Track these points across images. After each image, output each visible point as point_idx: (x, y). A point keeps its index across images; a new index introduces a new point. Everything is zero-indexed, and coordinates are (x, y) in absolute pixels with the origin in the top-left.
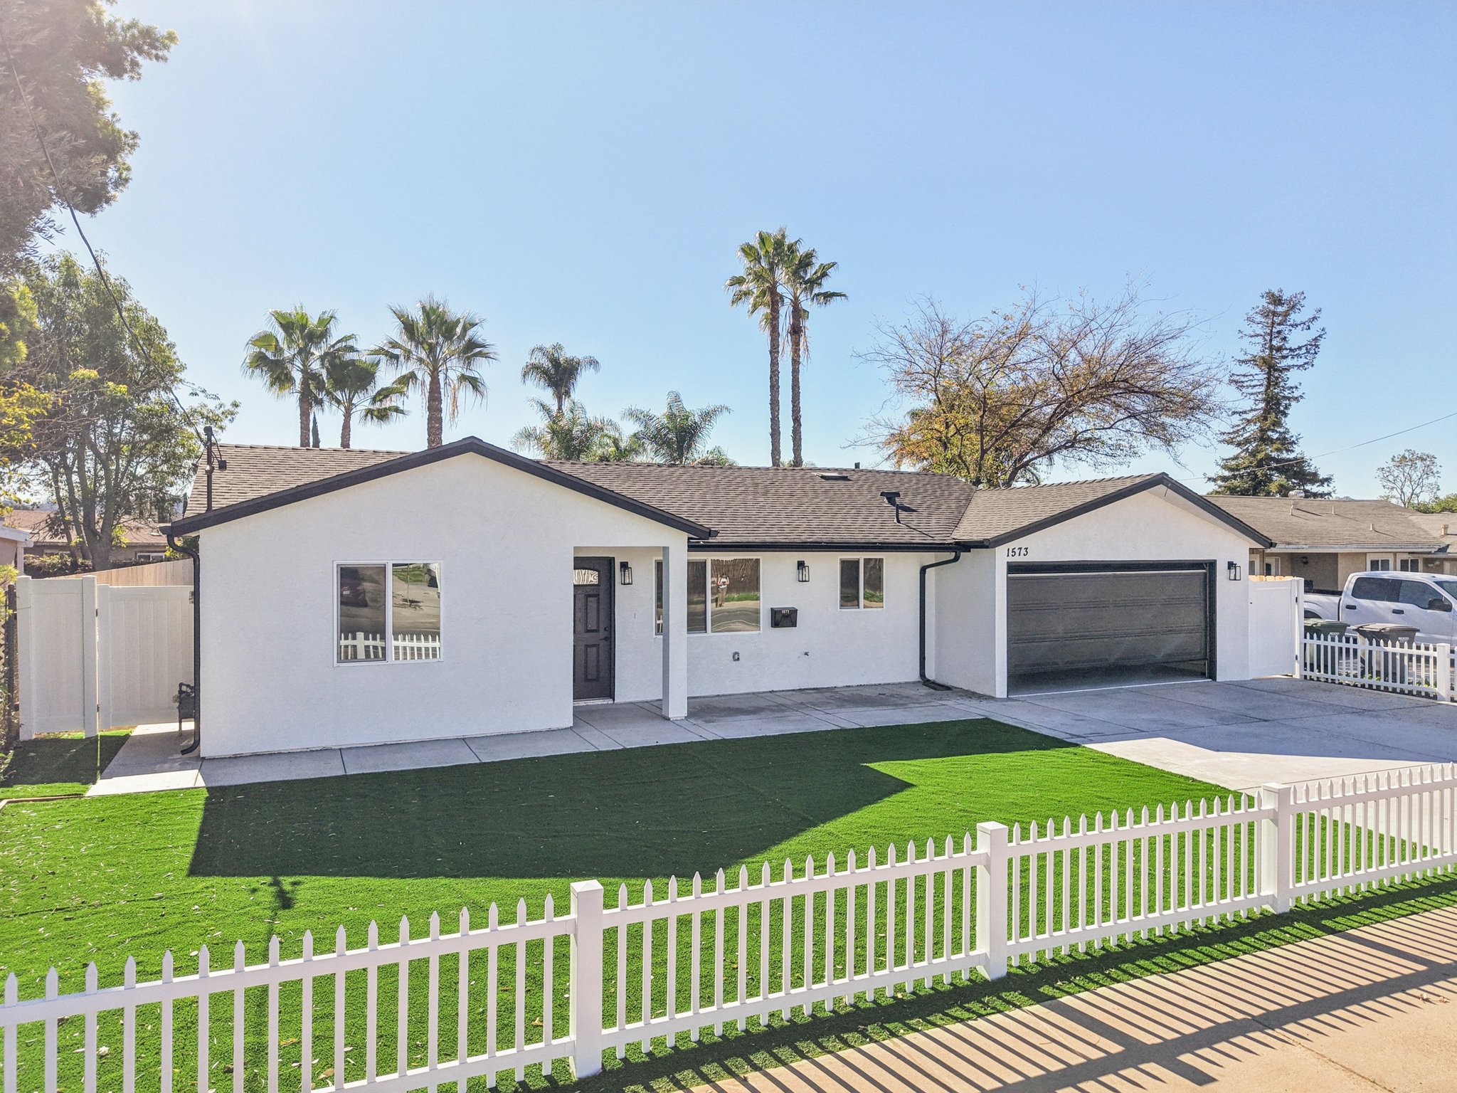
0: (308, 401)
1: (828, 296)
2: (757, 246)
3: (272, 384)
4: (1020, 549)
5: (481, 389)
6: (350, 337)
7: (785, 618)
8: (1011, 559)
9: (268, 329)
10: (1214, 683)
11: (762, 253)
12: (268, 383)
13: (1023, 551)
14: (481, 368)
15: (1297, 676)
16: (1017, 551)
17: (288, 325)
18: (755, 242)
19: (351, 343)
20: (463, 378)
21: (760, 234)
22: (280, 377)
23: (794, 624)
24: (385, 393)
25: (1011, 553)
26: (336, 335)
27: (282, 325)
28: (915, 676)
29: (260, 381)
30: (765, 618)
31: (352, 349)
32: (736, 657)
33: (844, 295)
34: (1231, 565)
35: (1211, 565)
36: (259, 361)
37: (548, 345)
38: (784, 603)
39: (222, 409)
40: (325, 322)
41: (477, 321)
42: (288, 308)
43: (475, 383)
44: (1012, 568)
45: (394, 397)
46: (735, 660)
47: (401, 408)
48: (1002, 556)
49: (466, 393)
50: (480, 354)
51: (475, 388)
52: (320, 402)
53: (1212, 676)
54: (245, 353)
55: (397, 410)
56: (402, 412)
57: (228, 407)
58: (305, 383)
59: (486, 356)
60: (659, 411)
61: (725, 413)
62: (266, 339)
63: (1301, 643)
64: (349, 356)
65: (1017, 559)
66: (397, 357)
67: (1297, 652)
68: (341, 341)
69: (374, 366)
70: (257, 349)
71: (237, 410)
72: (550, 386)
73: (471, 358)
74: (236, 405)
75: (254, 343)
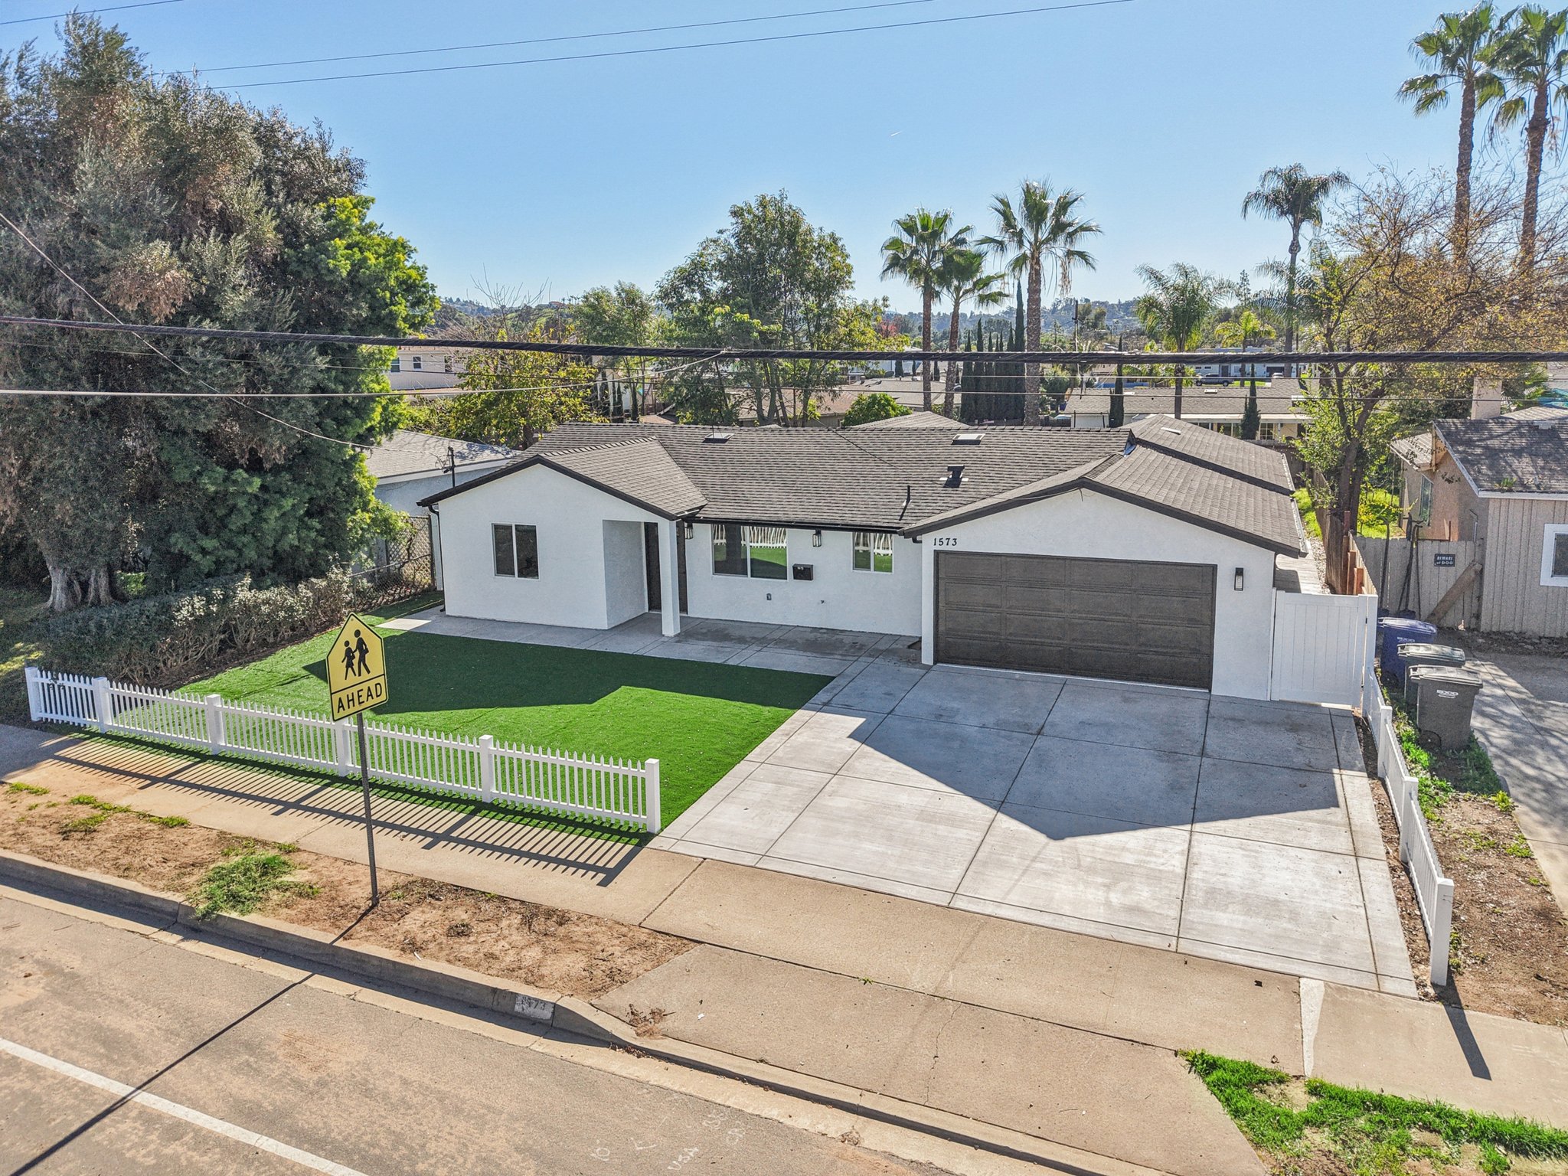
0: (930, 295)
4: (948, 539)
5: (1091, 261)
6: (967, 229)
7: (804, 573)
8: (938, 548)
9: (895, 235)
10: (1206, 694)
13: (951, 542)
14: (1082, 243)
16: (945, 542)
17: (909, 229)
18: (1438, 29)
19: (965, 235)
20: (1070, 254)
22: (913, 275)
23: (812, 578)
24: (986, 282)
25: (938, 542)
26: (951, 231)
27: (905, 230)
29: (898, 280)
30: (790, 572)
31: (965, 241)
32: (769, 597)
34: (1239, 572)
35: (1211, 570)
36: (894, 263)
37: (1288, 166)
38: (804, 562)
40: (943, 220)
41: (1078, 195)
43: (1082, 255)
44: (940, 556)
45: (996, 282)
46: (768, 599)
47: (1006, 293)
48: (929, 543)
50: (1080, 229)
51: (1088, 263)
52: (938, 294)
53: (1205, 686)
54: (881, 261)
55: (1000, 294)
56: (1007, 296)
58: (928, 280)
59: (1088, 229)
62: (895, 243)
64: (961, 249)
65: (944, 548)
66: (1001, 243)
67: (1363, 683)
68: (957, 235)
69: (980, 256)
70: (891, 252)
71: (888, 303)
72: (1283, 213)
73: (1071, 235)
74: (885, 299)
75: (887, 248)
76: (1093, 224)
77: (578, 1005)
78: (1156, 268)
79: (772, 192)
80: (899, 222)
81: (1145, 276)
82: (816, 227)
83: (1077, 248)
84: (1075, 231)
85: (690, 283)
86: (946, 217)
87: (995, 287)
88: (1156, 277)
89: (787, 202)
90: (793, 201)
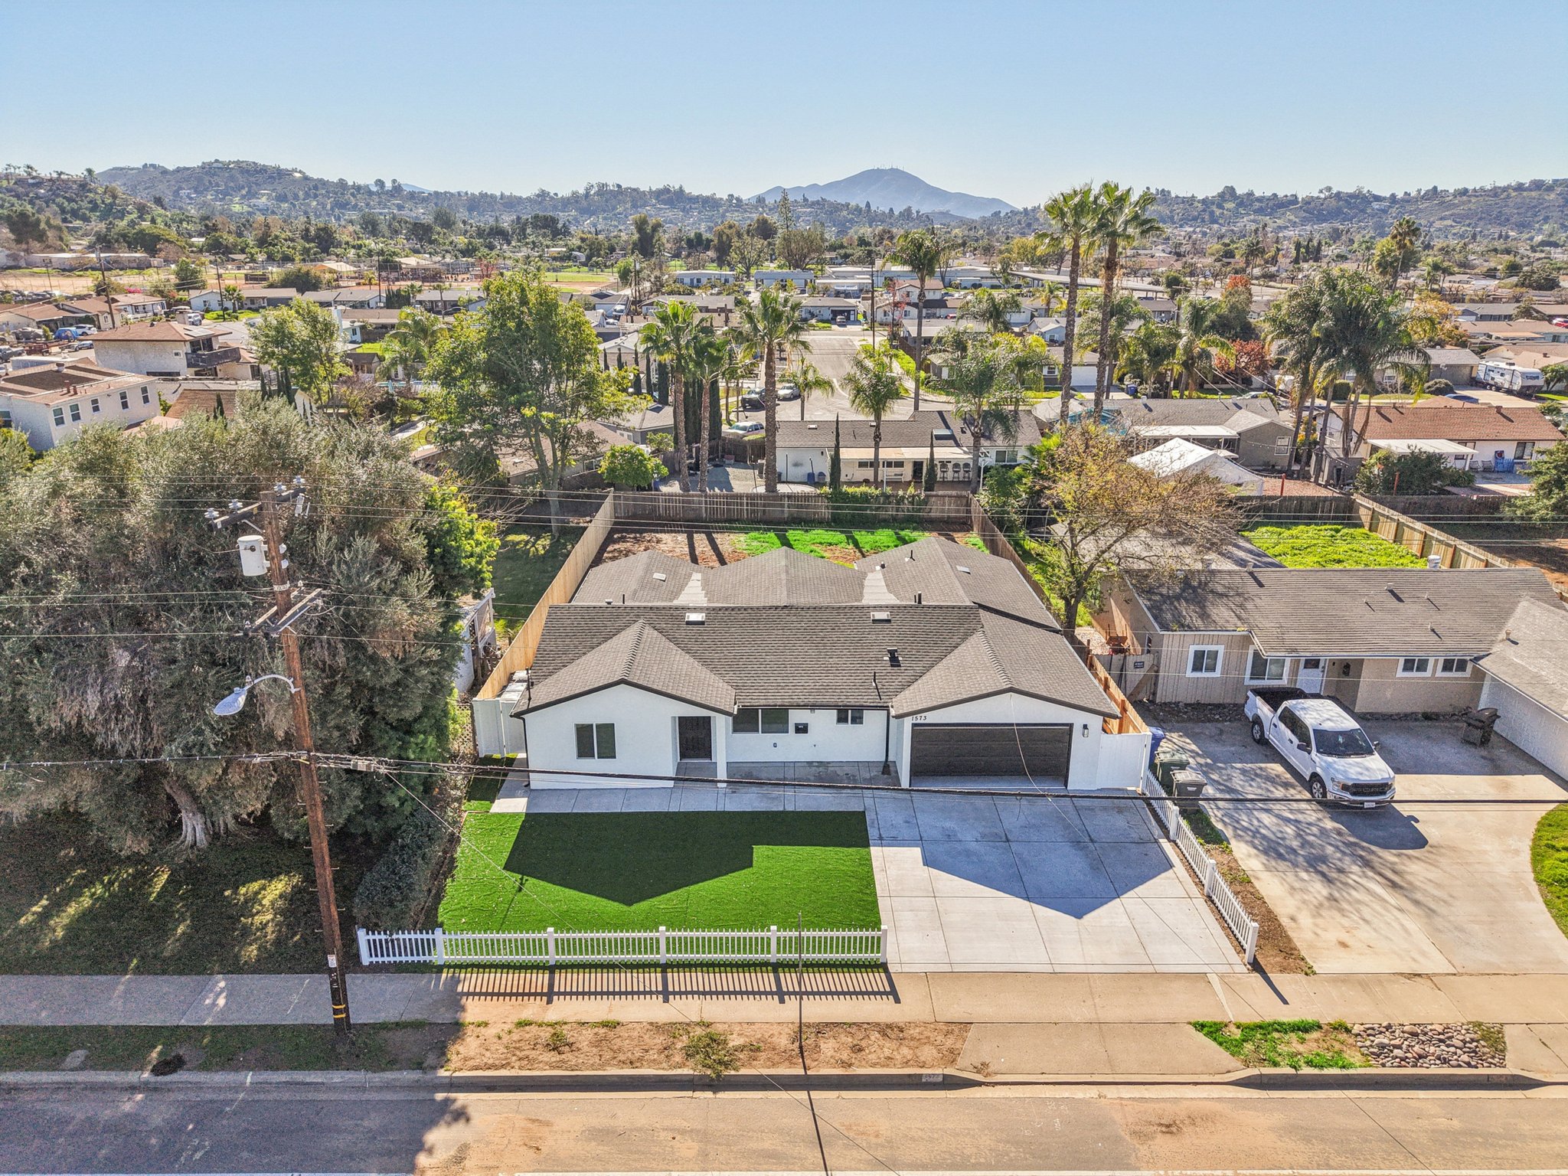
2: (1061, 205)
4: (922, 718)
7: (802, 729)
8: (916, 723)
10: (1066, 791)
13: (925, 719)
17: (663, 318)
21: (1062, 195)
23: (808, 731)
25: (917, 720)
28: (884, 759)
30: (792, 728)
34: (1085, 727)
35: (1071, 725)
38: (802, 724)
44: (914, 725)
46: (774, 746)
48: (908, 722)
53: (1066, 784)
63: (1145, 771)
67: (1142, 776)
77: (950, 1071)
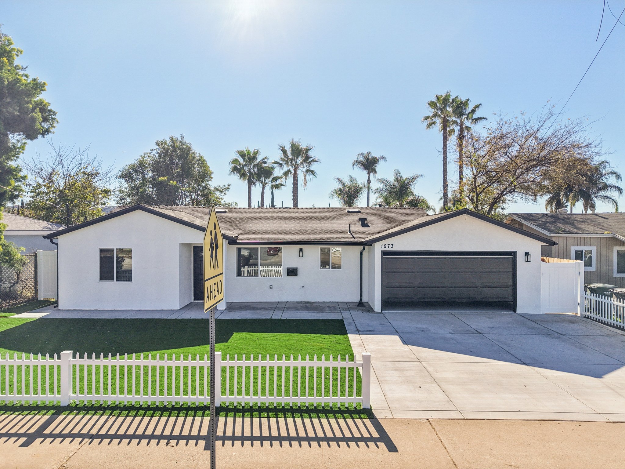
0: (251, 184)
1: (477, 120)
2: (436, 101)
3: (241, 177)
4: (389, 245)
5: (315, 174)
6: (266, 158)
7: (292, 272)
8: (384, 249)
9: (236, 157)
10: (515, 314)
11: (438, 104)
12: (239, 177)
13: (391, 246)
14: (314, 166)
15: (579, 315)
16: (387, 246)
17: (242, 155)
18: (435, 100)
19: (266, 160)
20: (308, 171)
21: (437, 96)
22: (243, 175)
23: (296, 275)
24: (275, 179)
25: (383, 247)
26: (259, 158)
28: (358, 299)
29: (236, 177)
30: (284, 272)
31: (266, 163)
33: (485, 118)
34: (527, 254)
35: (514, 254)
36: (235, 169)
37: (365, 152)
38: (292, 266)
39: (225, 187)
40: (256, 153)
41: (311, 147)
42: (243, 149)
43: (313, 172)
44: (384, 253)
45: (279, 180)
46: (271, 288)
47: (284, 184)
48: (378, 248)
49: (309, 176)
50: (313, 161)
51: (314, 175)
52: (254, 183)
53: (515, 310)
54: (229, 167)
55: (282, 185)
56: (284, 186)
57: (227, 186)
58: (250, 177)
59: (315, 161)
60: (391, 179)
61: (421, 178)
62: (235, 161)
63: (581, 297)
64: (264, 165)
65: (387, 249)
66: (281, 164)
67: (579, 302)
68: (262, 160)
69: (273, 168)
70: (233, 165)
71: (229, 187)
72: (365, 169)
73: (309, 163)
74: (229, 185)
75: (232, 163)
76: (316, 159)
78: (340, 178)
79: (177, 136)
80: (238, 152)
81: (336, 180)
82: (197, 152)
83: (311, 168)
84: (311, 161)
85: (136, 171)
86: (258, 151)
87: (279, 182)
88: (340, 181)
89: (184, 140)
90: (187, 140)
